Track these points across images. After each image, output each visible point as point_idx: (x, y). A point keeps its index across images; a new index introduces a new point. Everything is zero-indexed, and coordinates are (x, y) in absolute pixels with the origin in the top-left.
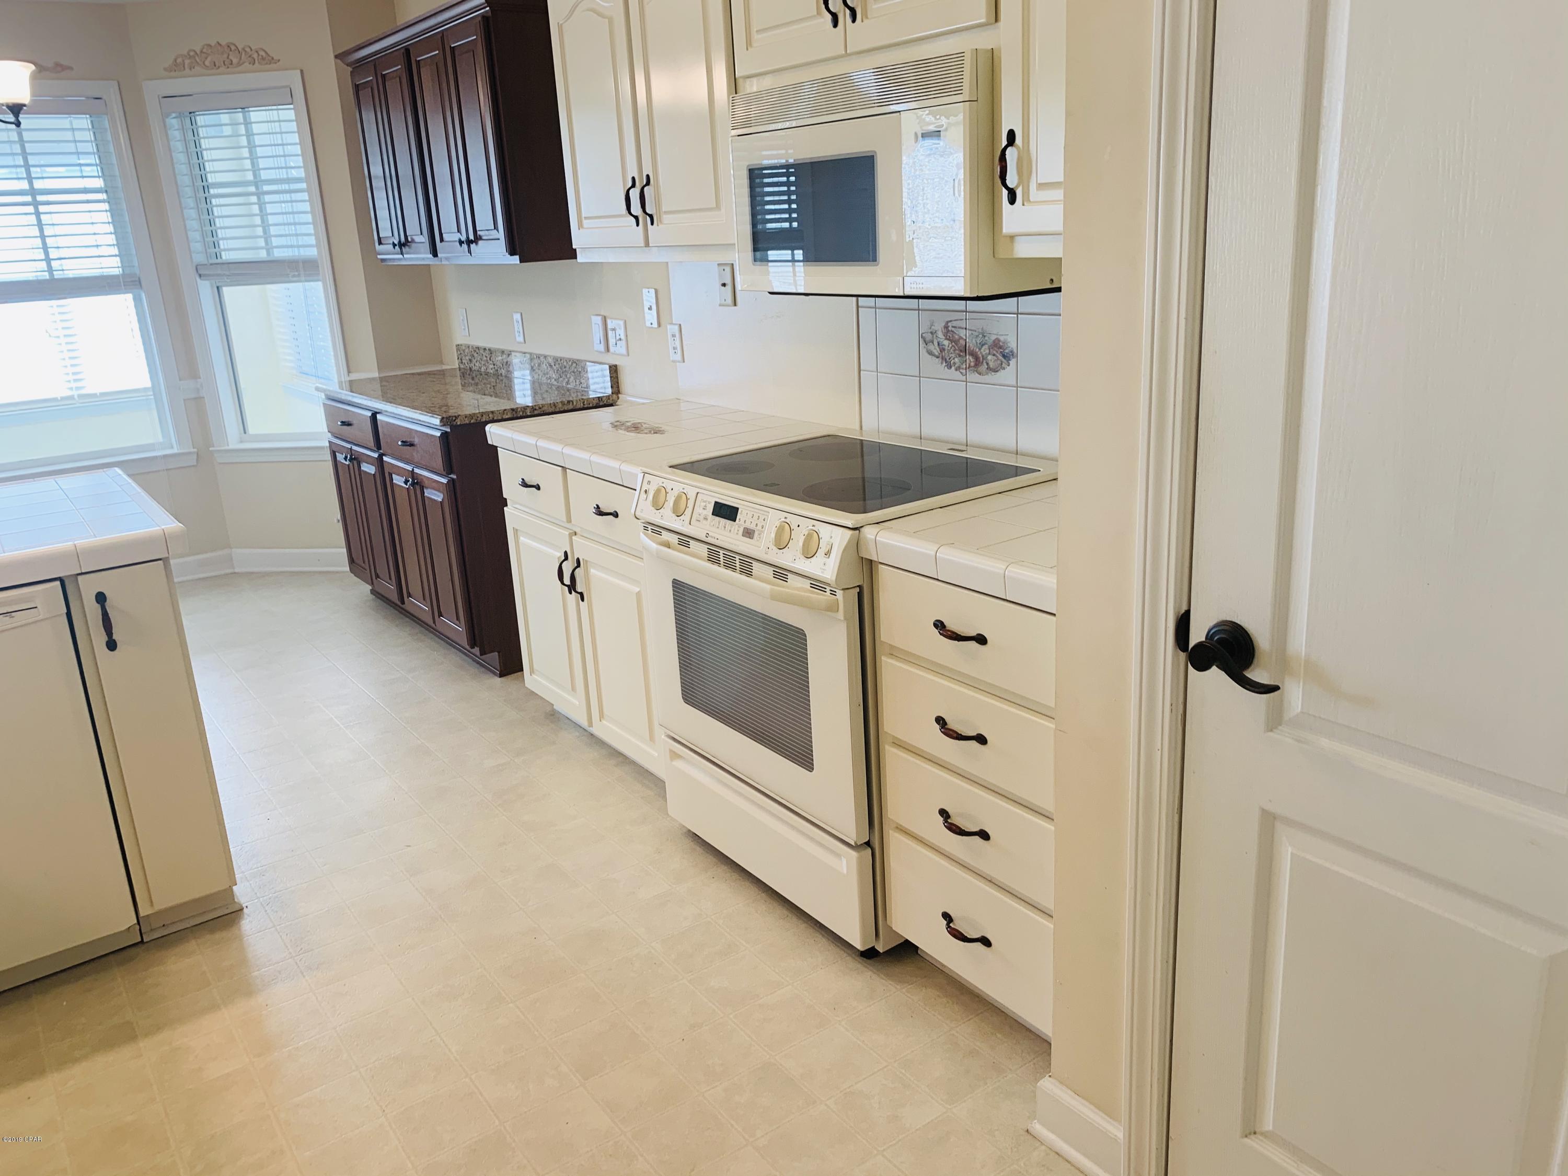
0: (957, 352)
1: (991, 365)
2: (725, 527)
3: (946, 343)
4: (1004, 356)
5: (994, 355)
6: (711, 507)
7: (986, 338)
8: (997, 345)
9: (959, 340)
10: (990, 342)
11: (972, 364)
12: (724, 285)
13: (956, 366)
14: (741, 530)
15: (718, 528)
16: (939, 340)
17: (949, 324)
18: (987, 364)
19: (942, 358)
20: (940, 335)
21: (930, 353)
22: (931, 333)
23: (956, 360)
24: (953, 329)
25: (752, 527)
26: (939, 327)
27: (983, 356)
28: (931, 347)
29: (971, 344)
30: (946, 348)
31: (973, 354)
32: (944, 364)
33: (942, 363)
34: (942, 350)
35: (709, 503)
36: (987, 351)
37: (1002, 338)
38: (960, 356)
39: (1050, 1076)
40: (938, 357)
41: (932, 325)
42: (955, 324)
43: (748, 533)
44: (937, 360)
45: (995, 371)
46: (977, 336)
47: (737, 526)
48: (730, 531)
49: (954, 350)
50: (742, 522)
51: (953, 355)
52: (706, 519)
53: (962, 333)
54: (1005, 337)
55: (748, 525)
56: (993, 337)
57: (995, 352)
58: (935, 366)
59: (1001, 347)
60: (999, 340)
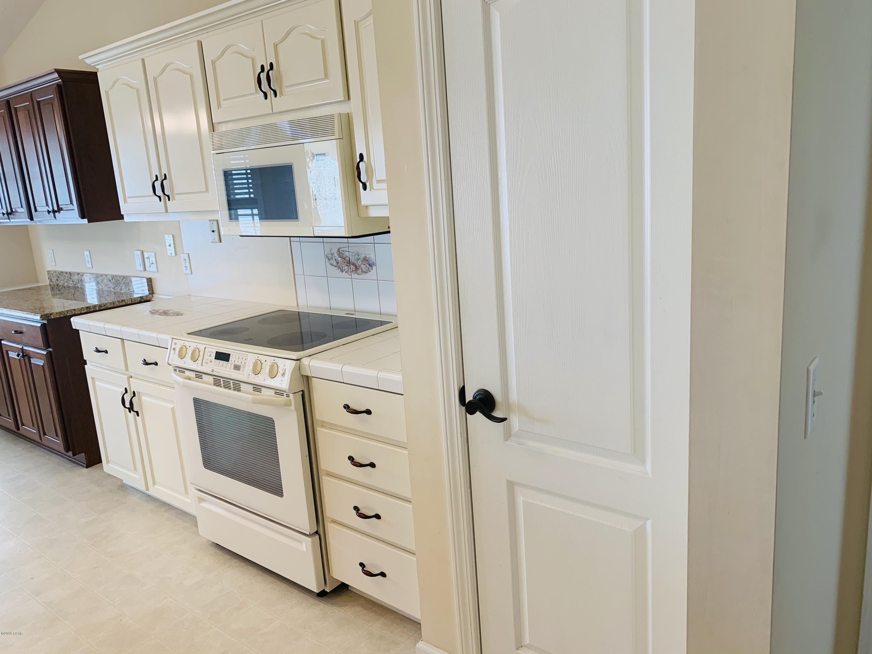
0: (345, 263)
1: (364, 269)
2: (223, 365)
3: (339, 259)
4: (370, 265)
5: (364, 265)
6: (214, 355)
7: (359, 256)
8: (365, 259)
9: (346, 258)
10: (362, 258)
11: (354, 269)
12: (213, 231)
13: (346, 270)
14: (233, 366)
15: (219, 366)
16: (336, 258)
17: (340, 249)
18: (361, 269)
19: (338, 267)
20: (336, 255)
21: (332, 265)
22: (331, 254)
23: (346, 268)
24: (342, 252)
25: (239, 364)
26: (335, 251)
27: (359, 265)
28: (332, 261)
29: (353, 259)
30: (340, 261)
31: (354, 264)
32: (340, 270)
33: (338, 269)
34: (338, 263)
35: (213, 352)
36: (361, 263)
37: (368, 256)
38: (347, 266)
39: (422, 640)
40: (336, 267)
41: (331, 250)
42: (343, 249)
43: (237, 368)
44: (336, 268)
45: (366, 273)
46: (355, 255)
47: (230, 364)
48: (226, 367)
49: (344, 263)
50: (233, 361)
51: (344, 265)
52: (211, 362)
53: (347, 254)
54: (369, 255)
55: (236, 363)
56: (363, 256)
57: (365, 263)
58: (335, 271)
59: (367, 261)
60: (366, 257)
